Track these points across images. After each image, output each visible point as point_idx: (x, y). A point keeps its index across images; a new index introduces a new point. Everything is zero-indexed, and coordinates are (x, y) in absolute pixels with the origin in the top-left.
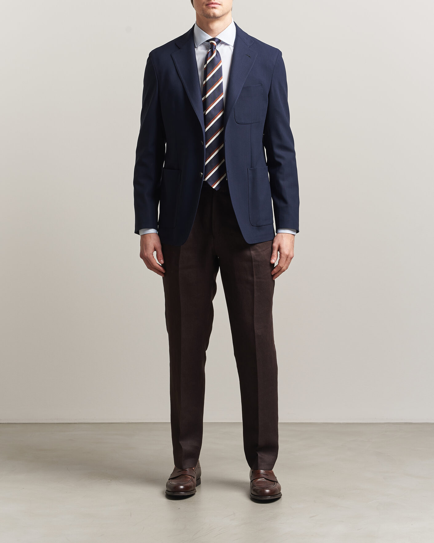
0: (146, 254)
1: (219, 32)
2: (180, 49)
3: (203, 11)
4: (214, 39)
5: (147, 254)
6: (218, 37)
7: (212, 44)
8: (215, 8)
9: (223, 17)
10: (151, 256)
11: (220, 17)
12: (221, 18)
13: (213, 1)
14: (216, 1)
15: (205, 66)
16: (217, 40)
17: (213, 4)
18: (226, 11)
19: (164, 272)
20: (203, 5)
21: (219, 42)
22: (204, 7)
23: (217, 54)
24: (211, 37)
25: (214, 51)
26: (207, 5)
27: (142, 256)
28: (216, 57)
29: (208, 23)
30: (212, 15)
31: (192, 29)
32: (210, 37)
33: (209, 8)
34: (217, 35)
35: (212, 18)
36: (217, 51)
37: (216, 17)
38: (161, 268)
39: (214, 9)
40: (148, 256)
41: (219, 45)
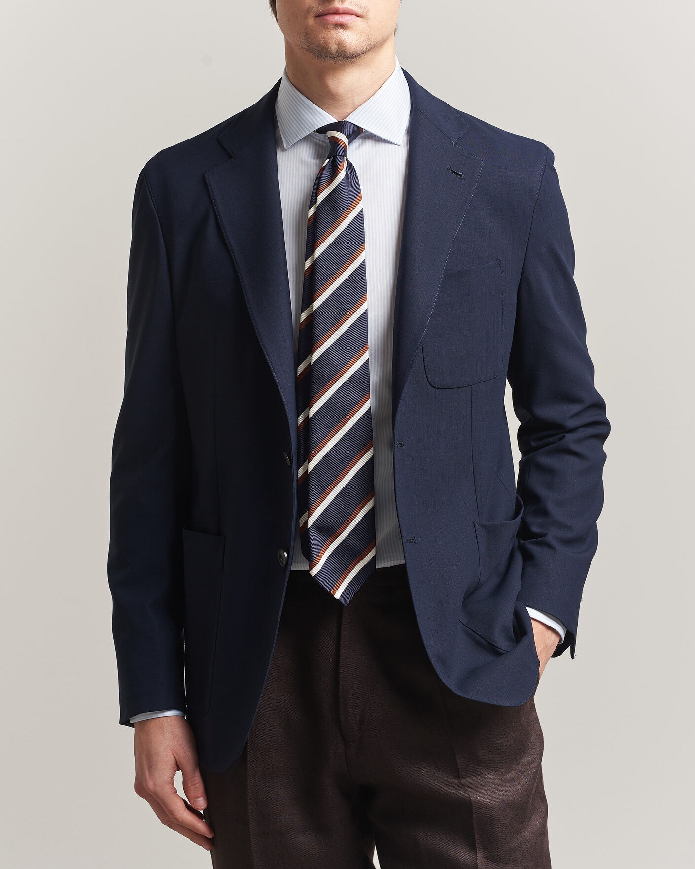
0: (151, 784)
1: (357, 102)
2: (230, 157)
3: (307, 34)
4: (339, 126)
5: (155, 784)
6: (355, 119)
7: (335, 141)
8: (342, 26)
9: (369, 56)
10: (167, 788)
11: (359, 55)
12: (361, 57)
13: (337, 5)
14: (347, 6)
15: (312, 211)
16: (349, 130)
17: (337, 12)
18: (377, 37)
19: (210, 837)
20: (306, 18)
21: (356, 133)
22: (311, 21)
23: (350, 175)
24: (331, 119)
25: (340, 166)
26: (319, 16)
27: (141, 788)
28: (345, 182)
29: (322, 75)
30: (334, 48)
31: (273, 94)
32: (329, 119)
33: (326, 26)
34: (349, 111)
35: (333, 57)
36: (350, 165)
37: (347, 55)
38: (201, 826)
39: (341, 30)
40: (158, 789)
41: (356, 143)
